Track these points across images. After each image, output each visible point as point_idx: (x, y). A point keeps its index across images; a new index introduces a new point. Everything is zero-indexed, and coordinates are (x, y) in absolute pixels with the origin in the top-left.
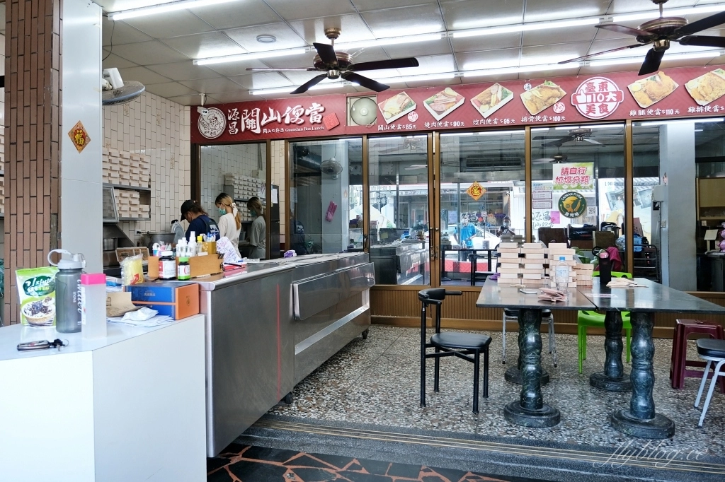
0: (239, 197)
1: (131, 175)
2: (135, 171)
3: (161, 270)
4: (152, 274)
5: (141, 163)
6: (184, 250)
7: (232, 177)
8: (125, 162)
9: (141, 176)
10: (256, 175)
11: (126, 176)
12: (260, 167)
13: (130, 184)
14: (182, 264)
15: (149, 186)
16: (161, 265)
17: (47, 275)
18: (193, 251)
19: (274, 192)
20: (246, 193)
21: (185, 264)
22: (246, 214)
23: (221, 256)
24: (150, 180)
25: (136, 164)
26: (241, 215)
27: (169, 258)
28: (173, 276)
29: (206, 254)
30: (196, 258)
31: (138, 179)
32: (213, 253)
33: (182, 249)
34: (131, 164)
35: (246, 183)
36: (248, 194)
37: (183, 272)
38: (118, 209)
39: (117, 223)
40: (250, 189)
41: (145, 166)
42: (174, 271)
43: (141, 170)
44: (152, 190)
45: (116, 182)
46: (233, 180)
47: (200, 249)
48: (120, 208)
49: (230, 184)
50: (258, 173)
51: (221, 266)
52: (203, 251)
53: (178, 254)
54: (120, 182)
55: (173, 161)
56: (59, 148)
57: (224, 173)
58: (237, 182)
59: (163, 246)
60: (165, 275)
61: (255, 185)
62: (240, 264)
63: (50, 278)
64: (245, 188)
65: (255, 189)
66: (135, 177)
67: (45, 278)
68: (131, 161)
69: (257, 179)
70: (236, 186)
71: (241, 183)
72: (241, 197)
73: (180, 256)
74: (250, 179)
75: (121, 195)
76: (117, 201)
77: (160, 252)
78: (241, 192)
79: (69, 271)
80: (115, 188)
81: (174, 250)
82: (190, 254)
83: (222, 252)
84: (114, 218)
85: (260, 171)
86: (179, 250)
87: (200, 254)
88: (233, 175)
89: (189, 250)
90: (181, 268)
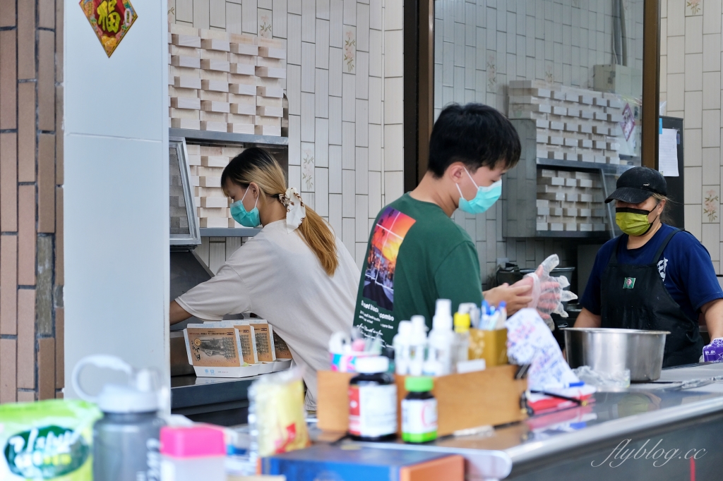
0: (551, 155)
1: (233, 100)
2: (245, 87)
3: (355, 412)
4: (328, 422)
5: (261, 63)
6: (419, 354)
7: (531, 91)
8: (217, 62)
9: (261, 102)
10: (604, 80)
11: (219, 104)
12: (619, 53)
13: (229, 127)
14: (413, 396)
15: (284, 133)
16: (355, 397)
17: (62, 422)
18: (445, 357)
19: (667, 138)
20: (572, 141)
21: (424, 396)
22: (573, 211)
23: (520, 371)
24: (286, 112)
25: (246, 67)
26: (558, 211)
27: (378, 379)
28: (389, 429)
29: (479, 365)
30: (453, 379)
31: (253, 112)
32: (498, 364)
33: (412, 352)
34: (233, 66)
35: (574, 110)
36: (580, 144)
37: (419, 421)
38: (197, 203)
39: (194, 246)
40: (587, 127)
41: (273, 70)
42: (392, 417)
43: (261, 84)
44: (291, 142)
45: (191, 124)
46: (533, 100)
47: (464, 353)
48: (203, 200)
49: (523, 115)
50: (613, 74)
51: (522, 402)
52: (471, 356)
53: (402, 365)
54: (202, 124)
55: (352, 50)
56: (57, 47)
57: (502, 80)
58: (545, 107)
59: (359, 342)
60: (365, 426)
61: (601, 115)
62: (573, 393)
63: (71, 431)
64: (572, 126)
65: (602, 128)
66: (245, 106)
67: (58, 431)
68: (234, 59)
69: (608, 95)
70: (541, 122)
71: (559, 110)
72: (559, 156)
73: (408, 373)
74: (589, 95)
75: (204, 160)
76: (194, 181)
77: (352, 359)
78: (557, 139)
79: (128, 418)
80: (190, 141)
81: (389, 354)
82: (437, 368)
83: (522, 359)
84: (187, 231)
85: (619, 69)
86: (406, 353)
87: (465, 367)
88: (533, 86)
89: (432, 355)
90: (414, 409)
